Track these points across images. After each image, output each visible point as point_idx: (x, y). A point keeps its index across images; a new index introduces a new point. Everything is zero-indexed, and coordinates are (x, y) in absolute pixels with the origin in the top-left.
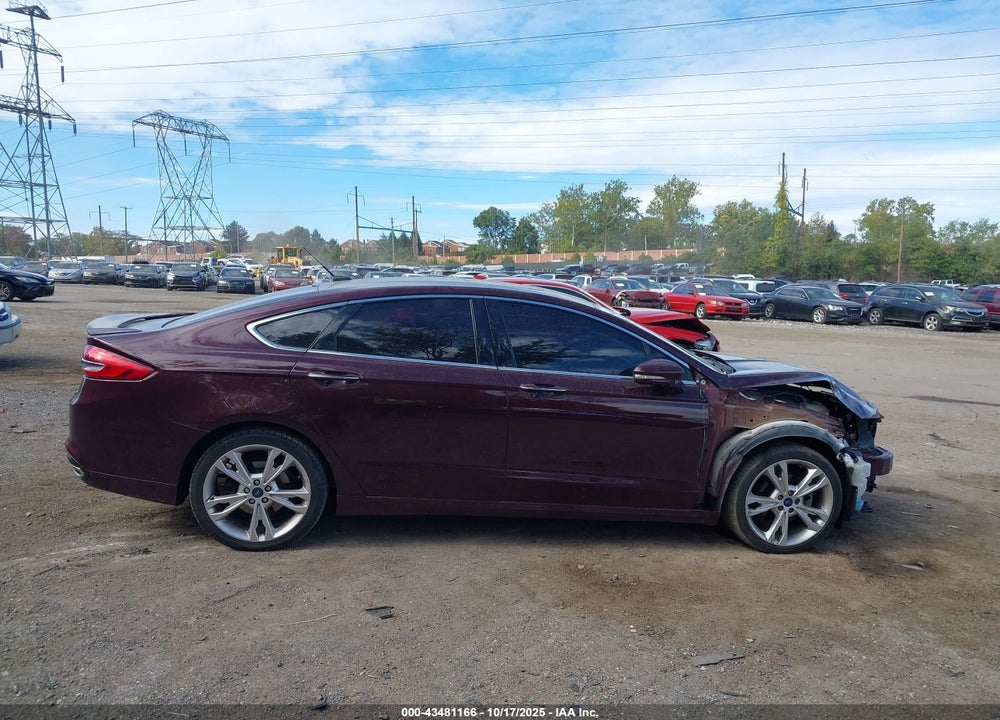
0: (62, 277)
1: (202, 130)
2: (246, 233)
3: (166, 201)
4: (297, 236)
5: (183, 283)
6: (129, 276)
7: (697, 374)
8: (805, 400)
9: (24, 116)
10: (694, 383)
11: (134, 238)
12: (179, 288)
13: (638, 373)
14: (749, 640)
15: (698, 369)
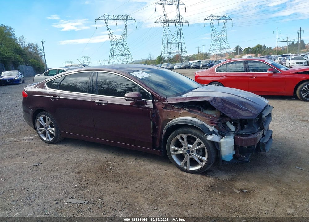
0: (177, 68)
1: (224, 18)
2: (241, 49)
4: (258, 47)
5: (205, 67)
6: (191, 66)
7: (154, 97)
8: (202, 109)
9: (176, 24)
10: (152, 101)
11: (209, 54)
12: (204, 68)
13: (125, 97)
14: (100, 199)
15: (154, 95)
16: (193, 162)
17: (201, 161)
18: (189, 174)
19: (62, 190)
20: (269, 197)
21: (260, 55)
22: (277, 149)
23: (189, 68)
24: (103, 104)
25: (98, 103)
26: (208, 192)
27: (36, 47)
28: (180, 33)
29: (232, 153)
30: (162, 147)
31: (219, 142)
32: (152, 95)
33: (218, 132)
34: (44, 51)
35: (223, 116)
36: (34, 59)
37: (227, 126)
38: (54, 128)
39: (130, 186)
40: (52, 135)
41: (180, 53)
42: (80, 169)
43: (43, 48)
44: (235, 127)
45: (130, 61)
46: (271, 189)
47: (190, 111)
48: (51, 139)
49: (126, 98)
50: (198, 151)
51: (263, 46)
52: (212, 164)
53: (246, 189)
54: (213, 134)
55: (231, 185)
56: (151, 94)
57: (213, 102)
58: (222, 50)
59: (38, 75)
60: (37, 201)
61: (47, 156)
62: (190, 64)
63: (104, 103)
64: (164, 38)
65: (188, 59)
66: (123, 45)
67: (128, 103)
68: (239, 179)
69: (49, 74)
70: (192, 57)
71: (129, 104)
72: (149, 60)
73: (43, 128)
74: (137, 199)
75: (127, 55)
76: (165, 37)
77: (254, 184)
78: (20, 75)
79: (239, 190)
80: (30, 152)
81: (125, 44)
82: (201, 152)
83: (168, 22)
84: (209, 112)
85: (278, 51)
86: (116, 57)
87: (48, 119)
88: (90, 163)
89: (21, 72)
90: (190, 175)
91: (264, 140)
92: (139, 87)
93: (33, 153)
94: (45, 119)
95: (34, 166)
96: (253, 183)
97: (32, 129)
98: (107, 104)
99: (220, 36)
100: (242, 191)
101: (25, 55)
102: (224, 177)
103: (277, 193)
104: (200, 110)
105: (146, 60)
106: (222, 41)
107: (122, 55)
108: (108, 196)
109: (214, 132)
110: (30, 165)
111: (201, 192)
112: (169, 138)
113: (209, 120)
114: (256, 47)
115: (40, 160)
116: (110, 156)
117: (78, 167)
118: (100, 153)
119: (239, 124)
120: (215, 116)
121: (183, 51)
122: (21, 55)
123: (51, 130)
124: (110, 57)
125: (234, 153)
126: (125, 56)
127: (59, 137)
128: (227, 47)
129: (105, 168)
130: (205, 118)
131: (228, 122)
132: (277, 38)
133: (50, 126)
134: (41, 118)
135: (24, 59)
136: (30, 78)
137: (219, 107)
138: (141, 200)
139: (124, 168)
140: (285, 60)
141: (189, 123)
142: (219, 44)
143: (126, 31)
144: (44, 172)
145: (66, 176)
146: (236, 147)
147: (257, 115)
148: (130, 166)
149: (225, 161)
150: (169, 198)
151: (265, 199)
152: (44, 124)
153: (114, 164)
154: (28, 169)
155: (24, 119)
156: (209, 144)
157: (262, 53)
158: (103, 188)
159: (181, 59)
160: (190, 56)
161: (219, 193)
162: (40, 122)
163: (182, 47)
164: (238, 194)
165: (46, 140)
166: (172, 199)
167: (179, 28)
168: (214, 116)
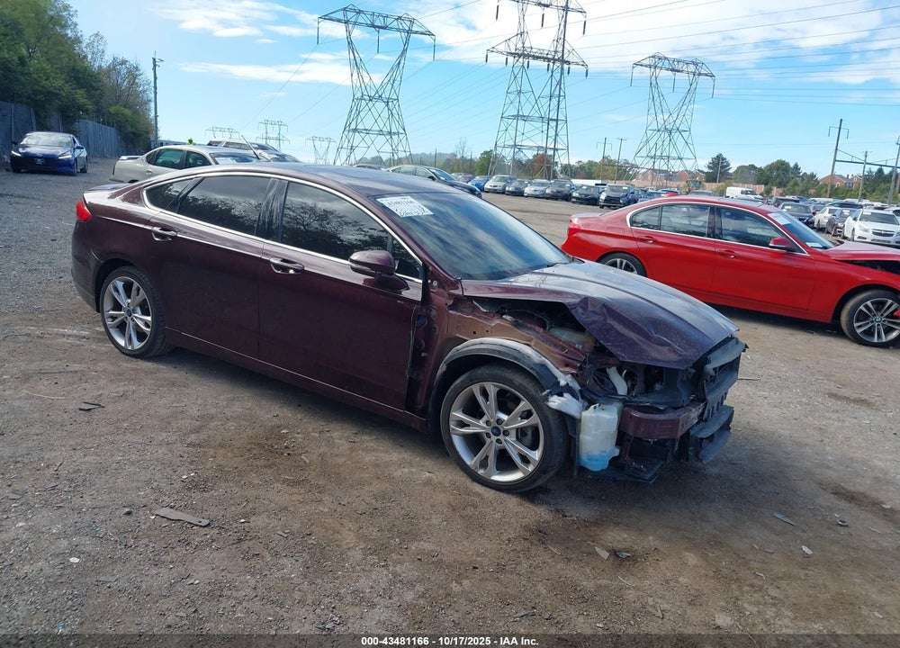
0: (534, 193)
1: (692, 68)
2: (728, 165)
3: (649, 133)
4: (778, 169)
5: (612, 203)
6: (575, 194)
7: (429, 274)
8: (548, 323)
9: (551, 64)
10: (421, 281)
11: (633, 166)
12: (609, 207)
13: (352, 261)
14: (243, 520)
15: (431, 268)
16: (505, 462)
17: (526, 460)
18: (489, 490)
19: (148, 482)
20: (681, 579)
21: (781, 190)
22: (740, 462)
23: (567, 200)
24: (291, 272)
25: (277, 266)
26: (526, 544)
27: (133, 73)
28: (557, 93)
29: (608, 451)
30: (430, 409)
31: (578, 418)
32: (425, 266)
33: (581, 391)
34: (155, 88)
35: (600, 350)
36: (125, 107)
37: (608, 378)
38: (149, 315)
39: (326, 498)
40: (141, 335)
41: (550, 152)
42: (203, 436)
43: (155, 78)
44: (629, 383)
45: (402, 155)
46: (692, 558)
47: (516, 325)
48: (137, 345)
49: (354, 265)
50: (521, 433)
51: (792, 165)
52: (551, 474)
53: (628, 552)
54: (565, 395)
55: (591, 536)
56: (423, 263)
57: (580, 310)
58: (672, 162)
59: (129, 159)
60: (77, 501)
61: (121, 389)
62: (573, 188)
63: (294, 270)
64: (508, 101)
65: (571, 172)
66: (387, 105)
67: (359, 279)
68: (617, 524)
69: (160, 161)
70: (582, 167)
71: (361, 283)
72: (459, 157)
73: (121, 310)
74: (338, 532)
75: (395, 134)
76: (512, 97)
77: (651, 541)
78: (78, 148)
79: (609, 551)
80: (76, 372)
81: (395, 102)
82: (529, 437)
83: (529, 56)
84: (565, 335)
85: (833, 186)
86: (363, 135)
87: (138, 290)
88: (231, 425)
89: (80, 142)
90: (489, 494)
91: (701, 430)
92: (394, 239)
93: (82, 376)
94: (128, 288)
95: (81, 409)
96: (651, 538)
97: (89, 309)
98: (302, 272)
99: (671, 120)
100: (615, 553)
101: (98, 92)
102: (580, 511)
103: (703, 572)
104: (543, 326)
105: (448, 157)
106: (676, 135)
107: (381, 132)
108: (264, 515)
109: (568, 389)
110: (71, 407)
111: (509, 540)
112: (452, 387)
113: (561, 355)
114: (771, 168)
115: (100, 396)
116: (290, 415)
117: (197, 431)
118: (264, 402)
119: (640, 379)
120: (581, 347)
121: (558, 146)
122: (88, 91)
123: (142, 320)
124: (346, 133)
125: (617, 452)
126: (388, 137)
127: (159, 341)
128: (687, 154)
129: (269, 442)
130: (552, 348)
131: (614, 369)
132: (836, 149)
133: (139, 310)
134: (120, 285)
135: (96, 103)
136: (103, 161)
137: (594, 326)
138: (349, 538)
139: (322, 450)
140: (843, 218)
141: (508, 355)
142: (666, 143)
143: (401, 65)
144: (105, 430)
145: (164, 449)
146: (622, 438)
147: (691, 360)
148: (338, 448)
149: (588, 470)
150: (422, 542)
151: (667, 582)
152: (125, 301)
153: (296, 435)
154: (65, 415)
155: (71, 278)
156: (550, 417)
157: (785, 186)
158: (255, 493)
159: (549, 168)
160: (577, 165)
161: (555, 550)
162: (115, 294)
163: (556, 135)
164: (602, 560)
165: (123, 345)
166: (427, 546)
167: (558, 79)
168: (577, 346)
